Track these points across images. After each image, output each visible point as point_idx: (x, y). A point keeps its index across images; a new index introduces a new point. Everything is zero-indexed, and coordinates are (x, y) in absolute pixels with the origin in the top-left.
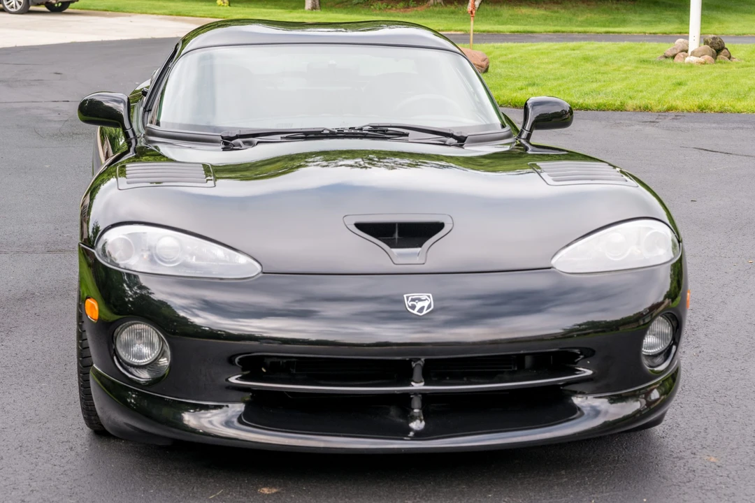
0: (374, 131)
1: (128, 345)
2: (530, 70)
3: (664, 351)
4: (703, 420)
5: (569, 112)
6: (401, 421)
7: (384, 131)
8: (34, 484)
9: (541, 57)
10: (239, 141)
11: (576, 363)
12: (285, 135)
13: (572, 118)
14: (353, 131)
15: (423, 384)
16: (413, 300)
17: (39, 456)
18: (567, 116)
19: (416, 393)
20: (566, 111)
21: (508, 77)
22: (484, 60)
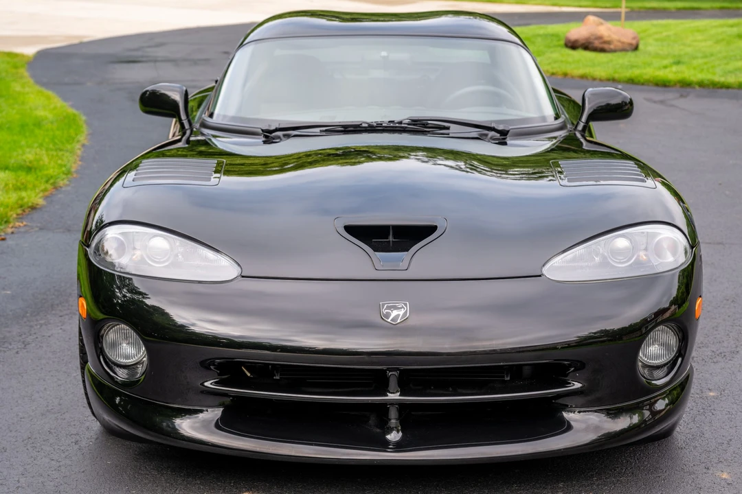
0: (414, 125)
1: (114, 345)
2: (682, 47)
3: (670, 362)
4: (730, 430)
5: (629, 103)
6: (378, 430)
7: (424, 124)
8: (22, 480)
9: (696, 34)
10: (280, 134)
11: (567, 376)
12: (324, 129)
13: (632, 109)
14: (392, 125)
15: (399, 394)
16: (388, 308)
17: (42, 449)
18: (626, 107)
19: (393, 403)
20: (626, 103)
21: (657, 56)
22: (634, 38)
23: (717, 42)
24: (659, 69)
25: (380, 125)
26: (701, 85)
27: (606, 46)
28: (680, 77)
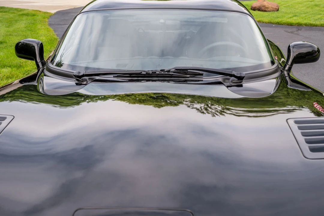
0: (178, 72)
2: (295, 10)
9: (299, 5)
12: (116, 75)
13: (319, 56)
14: (162, 73)
18: (316, 54)
21: (286, 13)
22: (277, 6)
23: (308, 8)
24: (288, 18)
25: (154, 73)
26: (306, 25)
27: (266, 9)
28: (297, 22)
